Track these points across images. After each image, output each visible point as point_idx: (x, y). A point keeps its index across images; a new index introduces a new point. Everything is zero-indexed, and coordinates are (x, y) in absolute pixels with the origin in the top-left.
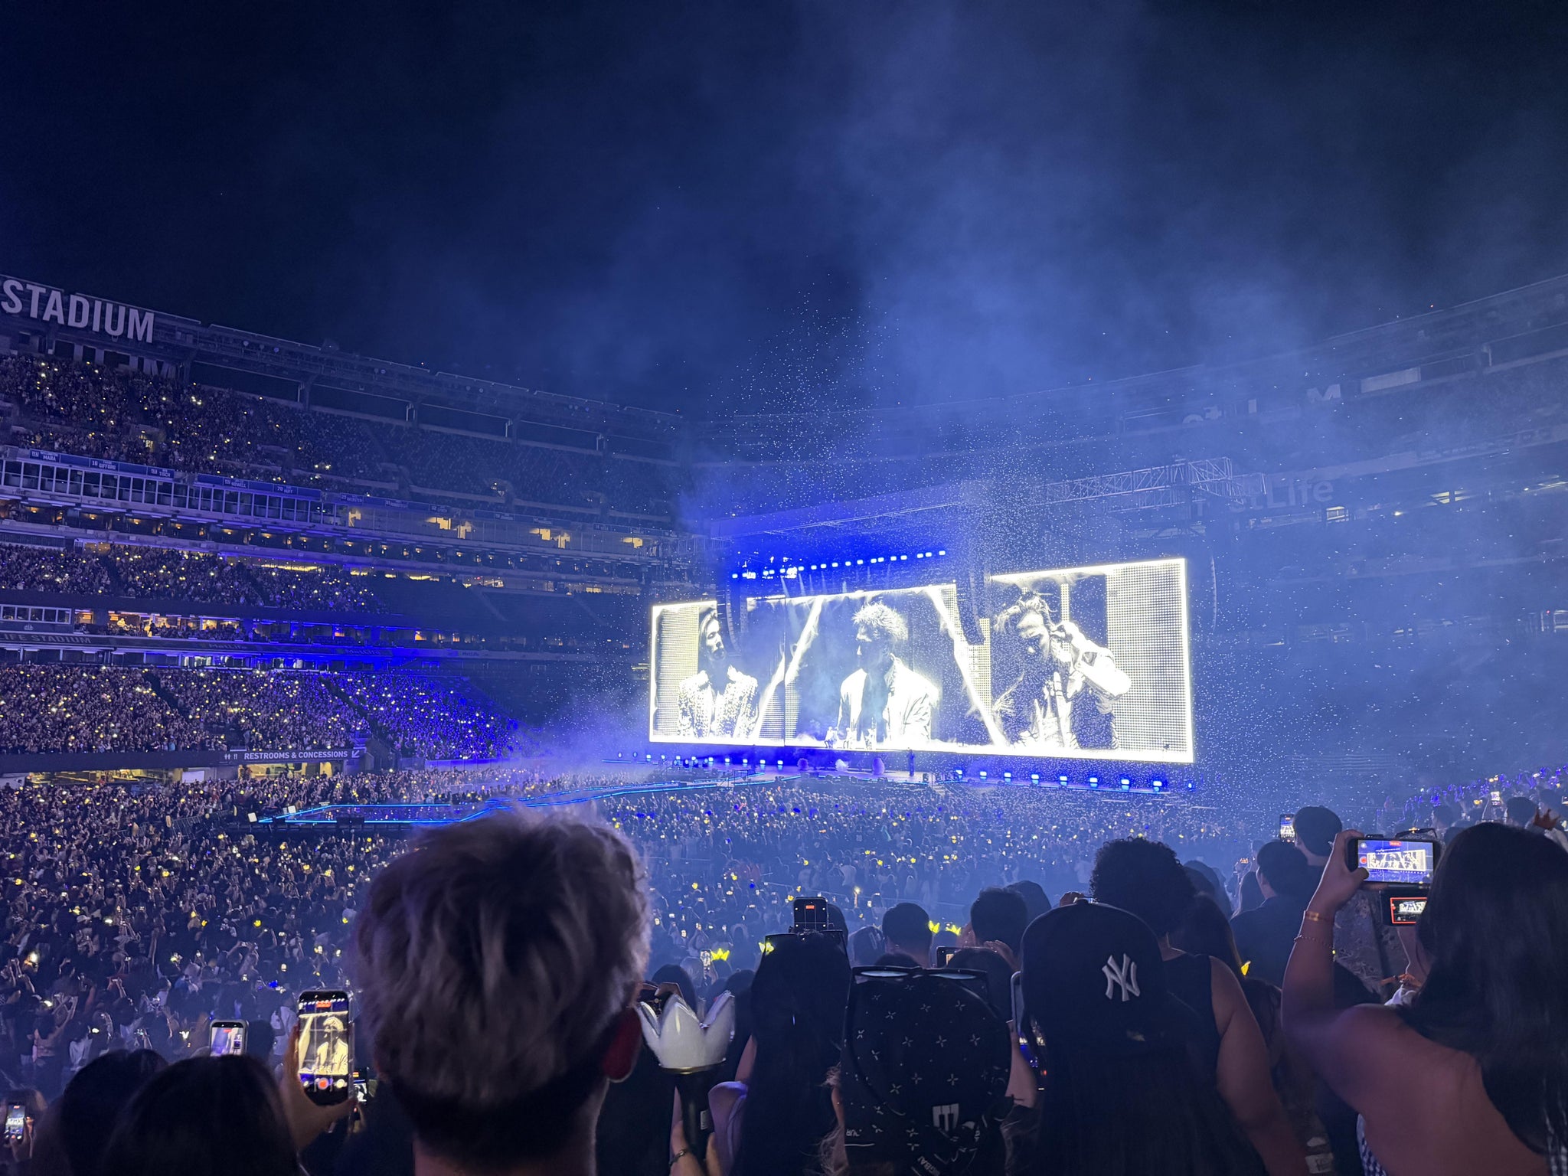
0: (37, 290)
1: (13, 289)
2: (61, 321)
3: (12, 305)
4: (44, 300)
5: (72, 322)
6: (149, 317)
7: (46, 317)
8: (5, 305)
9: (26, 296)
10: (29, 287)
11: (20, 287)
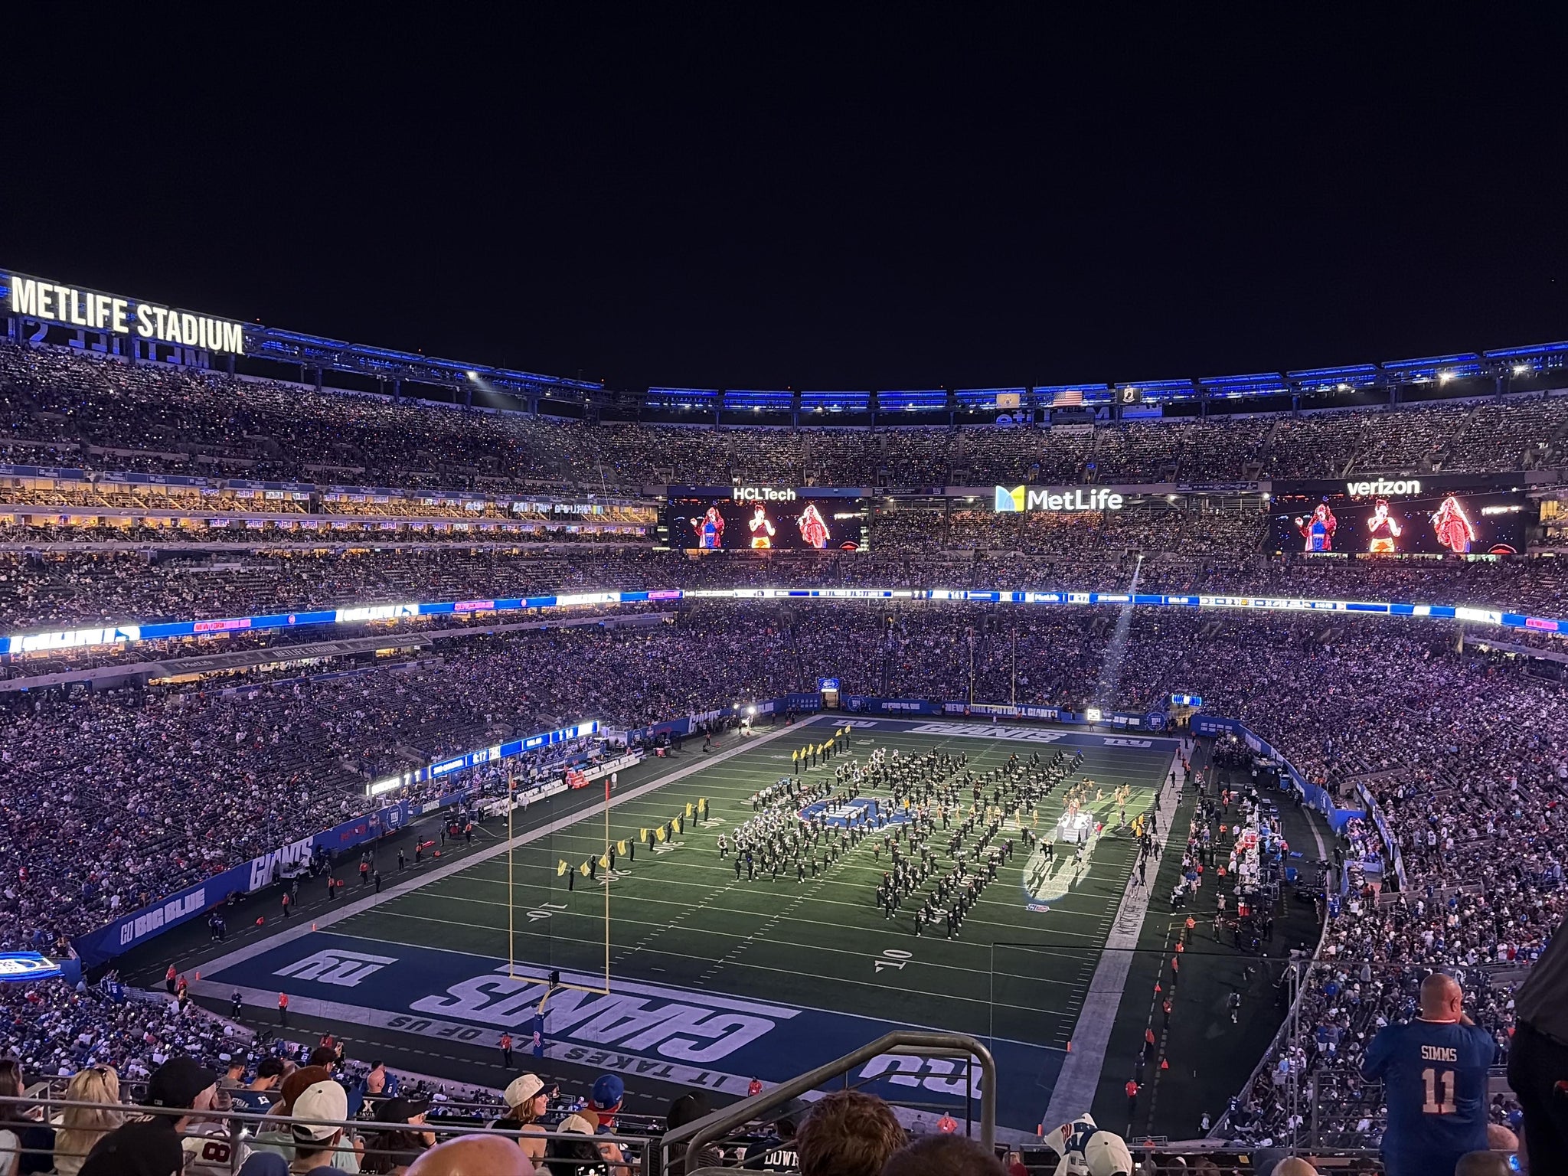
0: (161, 312)
1: (145, 313)
2: (178, 340)
3: (146, 329)
4: (166, 318)
5: (187, 341)
6: (238, 328)
7: (169, 338)
8: (140, 329)
9: (152, 318)
10: (156, 310)
11: (149, 312)
